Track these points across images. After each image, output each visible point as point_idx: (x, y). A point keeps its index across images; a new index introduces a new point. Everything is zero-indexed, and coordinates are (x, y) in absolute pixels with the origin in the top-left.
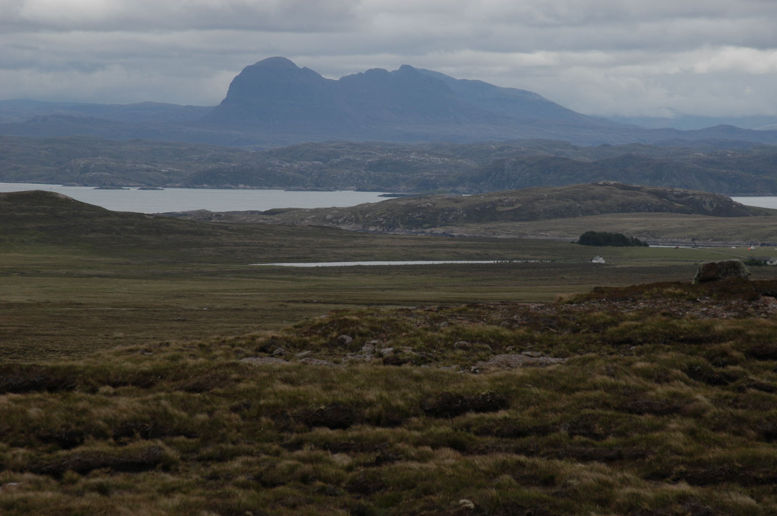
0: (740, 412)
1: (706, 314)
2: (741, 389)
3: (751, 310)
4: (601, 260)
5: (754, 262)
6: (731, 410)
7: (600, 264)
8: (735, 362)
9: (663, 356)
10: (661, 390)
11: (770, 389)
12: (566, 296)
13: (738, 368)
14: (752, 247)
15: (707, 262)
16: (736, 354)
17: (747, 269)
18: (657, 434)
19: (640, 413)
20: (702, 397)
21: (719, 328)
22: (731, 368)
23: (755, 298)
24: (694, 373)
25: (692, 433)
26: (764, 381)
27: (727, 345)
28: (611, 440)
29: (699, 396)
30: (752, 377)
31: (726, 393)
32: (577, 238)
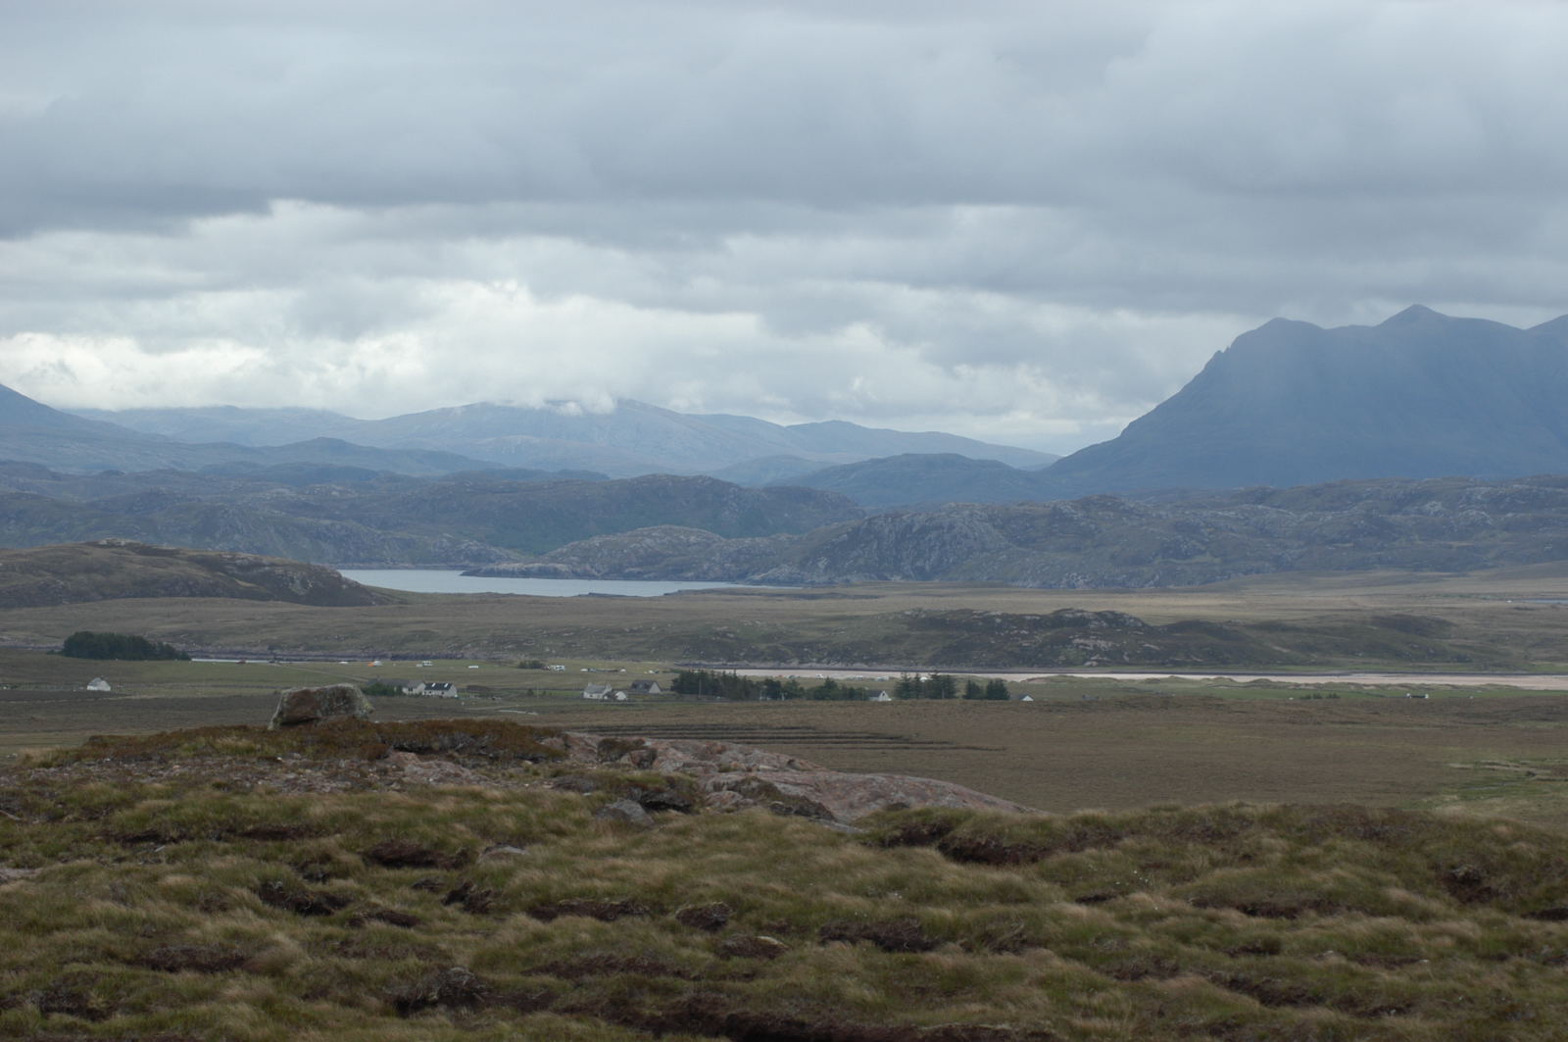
0: (354, 964)
1: (293, 784)
2: (355, 922)
3: (373, 777)
4: (103, 686)
5: (380, 690)
6: (335, 960)
7: (101, 693)
8: (344, 874)
9: (216, 864)
10: (210, 928)
11: (407, 922)
12: (37, 753)
13: (350, 883)
14: (376, 663)
15: (295, 689)
16: (346, 857)
17: (365, 704)
18: (203, 1008)
19: (171, 970)
20: (287, 936)
21: (317, 810)
22: (338, 883)
23: (380, 755)
24: (271, 894)
25: (267, 1004)
26: (397, 907)
27: (330, 842)
28: (119, 1020)
29: (280, 936)
30: (374, 899)
31: (328, 929)
32: (60, 644)
